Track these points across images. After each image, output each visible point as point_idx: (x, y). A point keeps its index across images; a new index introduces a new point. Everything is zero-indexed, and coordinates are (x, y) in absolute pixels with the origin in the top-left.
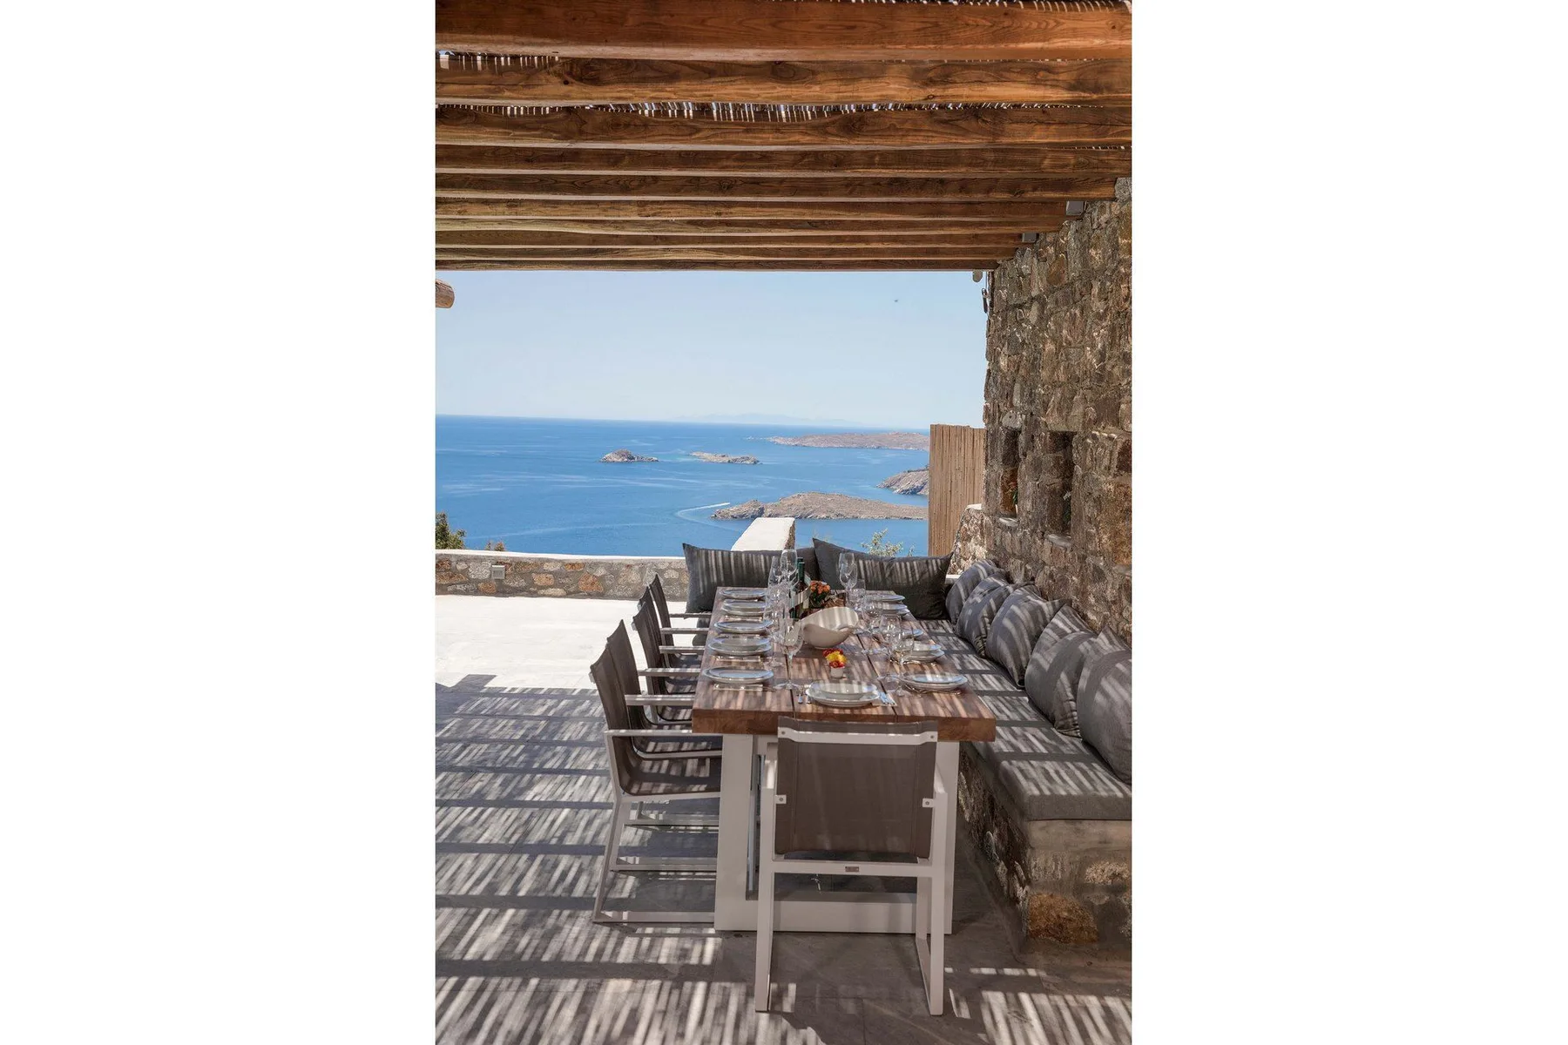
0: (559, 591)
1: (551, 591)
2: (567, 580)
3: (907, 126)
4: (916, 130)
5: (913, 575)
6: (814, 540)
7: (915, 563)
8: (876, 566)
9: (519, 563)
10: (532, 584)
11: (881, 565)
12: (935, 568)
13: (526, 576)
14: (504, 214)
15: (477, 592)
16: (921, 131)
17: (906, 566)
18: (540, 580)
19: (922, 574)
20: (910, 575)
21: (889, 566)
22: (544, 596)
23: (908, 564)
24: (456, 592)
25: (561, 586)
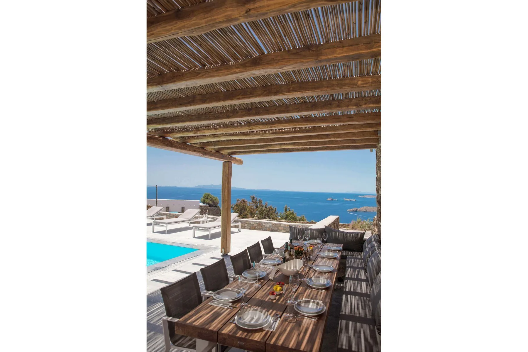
0: (284, 231)
1: (282, 231)
2: (286, 229)
3: (278, 58)
4: (282, 59)
5: (353, 238)
6: (325, 226)
7: (354, 234)
8: (342, 235)
9: (275, 224)
10: (278, 229)
11: (344, 234)
12: (360, 236)
13: (277, 227)
14: (214, 132)
15: (267, 230)
16: (284, 59)
17: (351, 235)
18: (280, 228)
19: (356, 238)
20: (352, 238)
21: (346, 234)
22: (281, 232)
23: (352, 234)
24: (263, 230)
25: (285, 230)
